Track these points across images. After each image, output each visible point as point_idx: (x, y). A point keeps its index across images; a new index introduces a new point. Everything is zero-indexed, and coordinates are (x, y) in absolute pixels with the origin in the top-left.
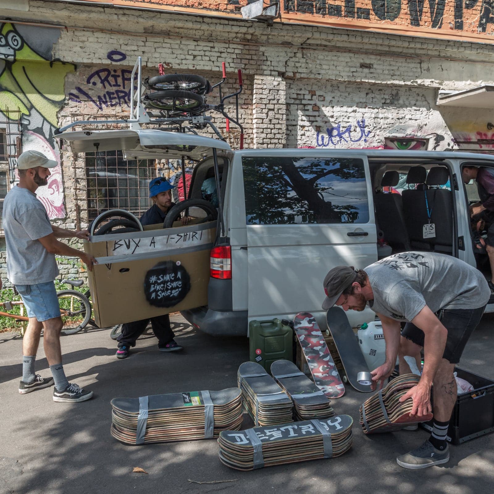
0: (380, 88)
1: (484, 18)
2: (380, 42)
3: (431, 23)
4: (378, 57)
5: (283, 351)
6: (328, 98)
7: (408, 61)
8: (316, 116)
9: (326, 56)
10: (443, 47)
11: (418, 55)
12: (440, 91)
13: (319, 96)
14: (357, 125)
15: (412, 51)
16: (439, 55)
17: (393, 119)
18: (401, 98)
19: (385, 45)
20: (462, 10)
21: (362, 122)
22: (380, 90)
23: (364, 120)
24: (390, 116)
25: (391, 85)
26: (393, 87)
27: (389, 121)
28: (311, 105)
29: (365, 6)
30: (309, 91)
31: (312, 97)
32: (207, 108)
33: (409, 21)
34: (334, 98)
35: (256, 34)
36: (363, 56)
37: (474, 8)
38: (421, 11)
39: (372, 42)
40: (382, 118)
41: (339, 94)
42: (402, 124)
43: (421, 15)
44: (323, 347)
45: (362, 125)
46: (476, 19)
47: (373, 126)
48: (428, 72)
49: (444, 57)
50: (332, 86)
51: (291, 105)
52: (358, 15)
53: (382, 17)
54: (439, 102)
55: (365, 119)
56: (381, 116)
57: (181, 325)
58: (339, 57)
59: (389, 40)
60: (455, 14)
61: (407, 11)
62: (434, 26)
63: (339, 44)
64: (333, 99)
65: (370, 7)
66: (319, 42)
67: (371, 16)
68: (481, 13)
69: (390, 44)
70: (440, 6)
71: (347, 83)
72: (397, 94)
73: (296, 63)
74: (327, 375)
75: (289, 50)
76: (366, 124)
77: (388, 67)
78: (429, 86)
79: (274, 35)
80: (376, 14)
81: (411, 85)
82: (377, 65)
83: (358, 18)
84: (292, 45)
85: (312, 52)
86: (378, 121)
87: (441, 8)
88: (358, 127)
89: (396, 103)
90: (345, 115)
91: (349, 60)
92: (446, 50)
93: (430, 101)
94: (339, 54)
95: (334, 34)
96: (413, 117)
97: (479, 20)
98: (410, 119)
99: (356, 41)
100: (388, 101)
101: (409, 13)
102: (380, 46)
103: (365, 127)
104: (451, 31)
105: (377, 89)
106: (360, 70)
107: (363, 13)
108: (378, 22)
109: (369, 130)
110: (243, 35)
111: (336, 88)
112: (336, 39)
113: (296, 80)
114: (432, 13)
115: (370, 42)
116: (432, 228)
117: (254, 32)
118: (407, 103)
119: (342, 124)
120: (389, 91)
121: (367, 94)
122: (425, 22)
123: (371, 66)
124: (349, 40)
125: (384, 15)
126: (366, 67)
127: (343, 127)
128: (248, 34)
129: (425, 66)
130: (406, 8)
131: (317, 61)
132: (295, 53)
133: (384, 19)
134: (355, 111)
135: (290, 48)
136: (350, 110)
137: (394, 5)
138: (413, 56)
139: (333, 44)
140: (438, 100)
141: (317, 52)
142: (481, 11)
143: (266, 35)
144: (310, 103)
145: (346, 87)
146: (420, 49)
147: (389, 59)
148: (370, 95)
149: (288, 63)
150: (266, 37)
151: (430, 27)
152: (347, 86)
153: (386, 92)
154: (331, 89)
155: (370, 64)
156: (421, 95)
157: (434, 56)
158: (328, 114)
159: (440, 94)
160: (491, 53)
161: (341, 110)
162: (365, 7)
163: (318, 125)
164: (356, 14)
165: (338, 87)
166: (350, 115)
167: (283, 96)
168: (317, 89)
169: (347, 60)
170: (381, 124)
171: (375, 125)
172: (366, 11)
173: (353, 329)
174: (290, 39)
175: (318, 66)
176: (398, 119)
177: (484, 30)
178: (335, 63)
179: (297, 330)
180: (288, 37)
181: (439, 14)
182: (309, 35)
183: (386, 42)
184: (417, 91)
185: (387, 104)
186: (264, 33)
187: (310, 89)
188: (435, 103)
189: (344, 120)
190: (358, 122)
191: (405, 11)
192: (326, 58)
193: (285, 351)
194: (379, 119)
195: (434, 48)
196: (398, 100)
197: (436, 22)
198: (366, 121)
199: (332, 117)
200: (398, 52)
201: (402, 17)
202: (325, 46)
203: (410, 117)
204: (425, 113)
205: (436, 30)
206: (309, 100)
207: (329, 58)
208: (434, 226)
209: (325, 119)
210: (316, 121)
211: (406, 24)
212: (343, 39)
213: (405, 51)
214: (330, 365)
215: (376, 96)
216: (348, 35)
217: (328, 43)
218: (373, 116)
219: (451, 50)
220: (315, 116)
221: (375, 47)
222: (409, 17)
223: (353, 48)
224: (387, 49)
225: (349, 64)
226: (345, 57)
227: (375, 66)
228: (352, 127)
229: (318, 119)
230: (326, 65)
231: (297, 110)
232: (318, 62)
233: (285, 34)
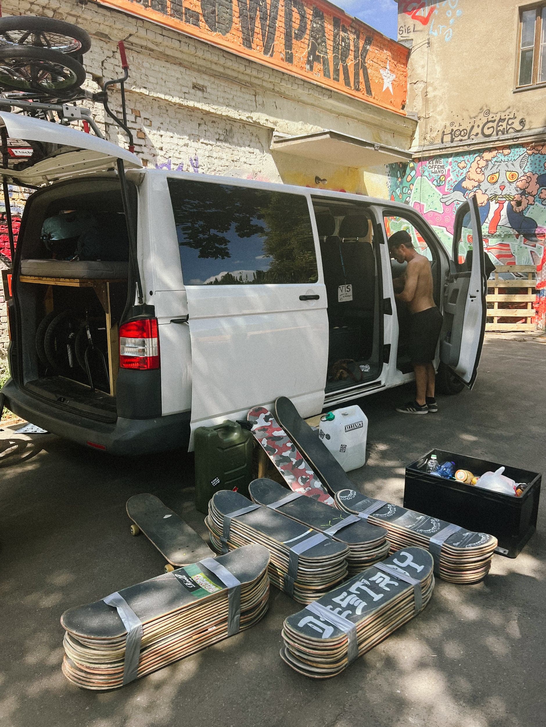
0: (214, 119)
1: (311, 54)
2: (215, 59)
3: (263, 48)
4: (212, 79)
5: (244, 465)
6: (156, 123)
7: (243, 90)
8: (142, 145)
9: (152, 65)
10: (277, 80)
11: (252, 84)
12: (275, 133)
13: (145, 118)
14: (190, 164)
15: (247, 78)
16: (273, 89)
17: (227, 160)
18: (235, 135)
19: (220, 65)
20: (291, 40)
21: (195, 160)
22: (213, 122)
23: (197, 158)
24: (224, 156)
25: (225, 118)
26: (227, 121)
27: (223, 162)
28: (135, 129)
29: (194, 7)
30: (132, 110)
31: (136, 119)
32: (82, 94)
33: (241, 40)
34: (162, 123)
35: (60, 11)
36: (195, 74)
37: (302, 40)
38: (253, 30)
39: (207, 58)
40: (216, 158)
41: (168, 120)
42: (237, 168)
43: (252, 36)
44: (293, 450)
45: (195, 165)
46: (305, 54)
47: (207, 167)
48: (262, 108)
49: (278, 92)
50: (159, 107)
51: (110, 126)
52: (186, 18)
53: (213, 28)
54: (273, 146)
55: (199, 157)
56: (215, 155)
57: (11, 443)
58: (168, 69)
59: (224, 59)
60: (285, 42)
61: (239, 26)
62: (266, 53)
63: (169, 52)
64: (161, 126)
65: (199, 10)
66: (144, 43)
67: (200, 23)
68: (308, 47)
69: (225, 65)
70: (271, 29)
71: (177, 106)
72: (231, 130)
73: (116, 67)
74: (310, 489)
75: (105, 46)
76: (200, 163)
77: (223, 94)
78: (264, 125)
79: (85, 19)
80: (207, 21)
81: (246, 121)
82: (211, 88)
83: (186, 21)
84: (110, 39)
85: (135, 55)
86: (212, 161)
87: (272, 32)
88: (191, 166)
89: (230, 140)
90: (176, 149)
91: (180, 76)
92: (281, 84)
93: (264, 144)
94: (168, 65)
95: (164, 36)
96: (247, 161)
97: (307, 56)
98: (245, 163)
99: (188, 52)
100: (222, 138)
101: (241, 29)
102: (214, 65)
103: (198, 167)
104: (282, 62)
105: (210, 120)
106: (192, 91)
107: (192, 17)
108: (209, 32)
109: (203, 171)
110: (41, 9)
111: (165, 111)
112: (165, 43)
113: (115, 91)
114: (263, 35)
115: (204, 57)
116: (348, 290)
117: (58, 8)
118: (241, 142)
119: (173, 160)
120: (222, 125)
121: (199, 124)
122: (257, 45)
123: (204, 89)
124: (181, 49)
125: (215, 26)
126: (199, 89)
127: (174, 164)
128: (49, 8)
129: (259, 99)
130: (238, 22)
131: (142, 69)
132: (114, 52)
133: (215, 30)
134: (186, 145)
135: (107, 43)
136: (181, 142)
137: (225, 15)
138: (247, 84)
139: (161, 49)
140: (272, 143)
141: (141, 56)
142: (309, 45)
143: (74, 16)
144: (134, 127)
145: (176, 112)
146: (255, 77)
147: (223, 84)
148: (203, 127)
149: (104, 64)
150: (75, 19)
151: (262, 53)
152: (177, 110)
153: (220, 126)
154: (158, 111)
155: (203, 86)
156: (254, 134)
157: (269, 90)
158: (157, 145)
159: (274, 136)
160: (320, 97)
161: (171, 141)
162: (194, 9)
163: (144, 158)
164: (184, 16)
165: (167, 111)
166: (181, 149)
167: (100, 111)
168: (142, 108)
169: (177, 76)
170: (215, 165)
171: (209, 166)
172: (195, 15)
173: (306, 420)
174: (107, 31)
175: (143, 77)
176: (233, 161)
177: (311, 68)
178: (164, 77)
179: (255, 433)
180: (105, 27)
181: (270, 39)
182: (133, 30)
183: (222, 61)
184: (252, 129)
185: (221, 140)
186: (71, 13)
187: (132, 108)
188: (269, 147)
189: (175, 155)
190: (191, 160)
191: (237, 25)
192: (153, 68)
193: (246, 465)
194: (213, 159)
195: (270, 80)
196: (232, 137)
197: (267, 49)
198: (199, 160)
199: (161, 149)
200: (232, 76)
201: (234, 33)
202: (152, 50)
203: (245, 160)
204: (259, 157)
205: (267, 57)
206: (132, 122)
207: (157, 68)
208: (351, 287)
209: (153, 152)
210: (143, 153)
211: (239, 43)
212: (174, 46)
213: (241, 77)
214: (309, 474)
215: (209, 128)
216: (180, 41)
217: (155, 48)
218: (207, 154)
219: (285, 85)
220: (140, 146)
221: (209, 65)
222: (241, 35)
223: (185, 60)
224: (221, 70)
225: (181, 81)
226: (175, 70)
227: (209, 90)
228: (184, 166)
229: (144, 149)
230: (153, 77)
231: (118, 133)
232: (143, 71)
233: (101, 22)
